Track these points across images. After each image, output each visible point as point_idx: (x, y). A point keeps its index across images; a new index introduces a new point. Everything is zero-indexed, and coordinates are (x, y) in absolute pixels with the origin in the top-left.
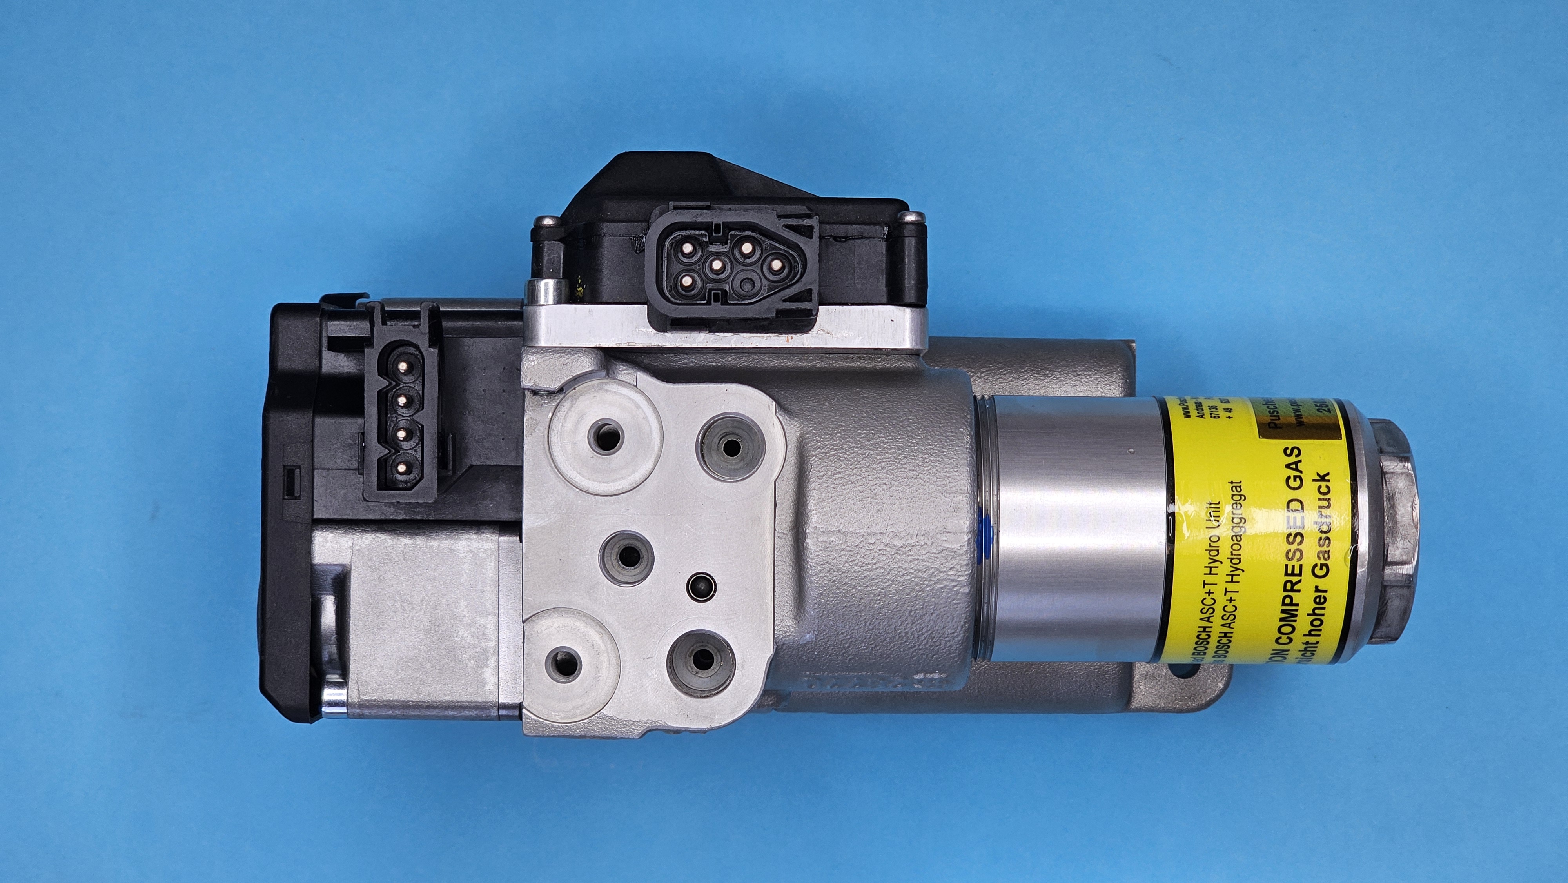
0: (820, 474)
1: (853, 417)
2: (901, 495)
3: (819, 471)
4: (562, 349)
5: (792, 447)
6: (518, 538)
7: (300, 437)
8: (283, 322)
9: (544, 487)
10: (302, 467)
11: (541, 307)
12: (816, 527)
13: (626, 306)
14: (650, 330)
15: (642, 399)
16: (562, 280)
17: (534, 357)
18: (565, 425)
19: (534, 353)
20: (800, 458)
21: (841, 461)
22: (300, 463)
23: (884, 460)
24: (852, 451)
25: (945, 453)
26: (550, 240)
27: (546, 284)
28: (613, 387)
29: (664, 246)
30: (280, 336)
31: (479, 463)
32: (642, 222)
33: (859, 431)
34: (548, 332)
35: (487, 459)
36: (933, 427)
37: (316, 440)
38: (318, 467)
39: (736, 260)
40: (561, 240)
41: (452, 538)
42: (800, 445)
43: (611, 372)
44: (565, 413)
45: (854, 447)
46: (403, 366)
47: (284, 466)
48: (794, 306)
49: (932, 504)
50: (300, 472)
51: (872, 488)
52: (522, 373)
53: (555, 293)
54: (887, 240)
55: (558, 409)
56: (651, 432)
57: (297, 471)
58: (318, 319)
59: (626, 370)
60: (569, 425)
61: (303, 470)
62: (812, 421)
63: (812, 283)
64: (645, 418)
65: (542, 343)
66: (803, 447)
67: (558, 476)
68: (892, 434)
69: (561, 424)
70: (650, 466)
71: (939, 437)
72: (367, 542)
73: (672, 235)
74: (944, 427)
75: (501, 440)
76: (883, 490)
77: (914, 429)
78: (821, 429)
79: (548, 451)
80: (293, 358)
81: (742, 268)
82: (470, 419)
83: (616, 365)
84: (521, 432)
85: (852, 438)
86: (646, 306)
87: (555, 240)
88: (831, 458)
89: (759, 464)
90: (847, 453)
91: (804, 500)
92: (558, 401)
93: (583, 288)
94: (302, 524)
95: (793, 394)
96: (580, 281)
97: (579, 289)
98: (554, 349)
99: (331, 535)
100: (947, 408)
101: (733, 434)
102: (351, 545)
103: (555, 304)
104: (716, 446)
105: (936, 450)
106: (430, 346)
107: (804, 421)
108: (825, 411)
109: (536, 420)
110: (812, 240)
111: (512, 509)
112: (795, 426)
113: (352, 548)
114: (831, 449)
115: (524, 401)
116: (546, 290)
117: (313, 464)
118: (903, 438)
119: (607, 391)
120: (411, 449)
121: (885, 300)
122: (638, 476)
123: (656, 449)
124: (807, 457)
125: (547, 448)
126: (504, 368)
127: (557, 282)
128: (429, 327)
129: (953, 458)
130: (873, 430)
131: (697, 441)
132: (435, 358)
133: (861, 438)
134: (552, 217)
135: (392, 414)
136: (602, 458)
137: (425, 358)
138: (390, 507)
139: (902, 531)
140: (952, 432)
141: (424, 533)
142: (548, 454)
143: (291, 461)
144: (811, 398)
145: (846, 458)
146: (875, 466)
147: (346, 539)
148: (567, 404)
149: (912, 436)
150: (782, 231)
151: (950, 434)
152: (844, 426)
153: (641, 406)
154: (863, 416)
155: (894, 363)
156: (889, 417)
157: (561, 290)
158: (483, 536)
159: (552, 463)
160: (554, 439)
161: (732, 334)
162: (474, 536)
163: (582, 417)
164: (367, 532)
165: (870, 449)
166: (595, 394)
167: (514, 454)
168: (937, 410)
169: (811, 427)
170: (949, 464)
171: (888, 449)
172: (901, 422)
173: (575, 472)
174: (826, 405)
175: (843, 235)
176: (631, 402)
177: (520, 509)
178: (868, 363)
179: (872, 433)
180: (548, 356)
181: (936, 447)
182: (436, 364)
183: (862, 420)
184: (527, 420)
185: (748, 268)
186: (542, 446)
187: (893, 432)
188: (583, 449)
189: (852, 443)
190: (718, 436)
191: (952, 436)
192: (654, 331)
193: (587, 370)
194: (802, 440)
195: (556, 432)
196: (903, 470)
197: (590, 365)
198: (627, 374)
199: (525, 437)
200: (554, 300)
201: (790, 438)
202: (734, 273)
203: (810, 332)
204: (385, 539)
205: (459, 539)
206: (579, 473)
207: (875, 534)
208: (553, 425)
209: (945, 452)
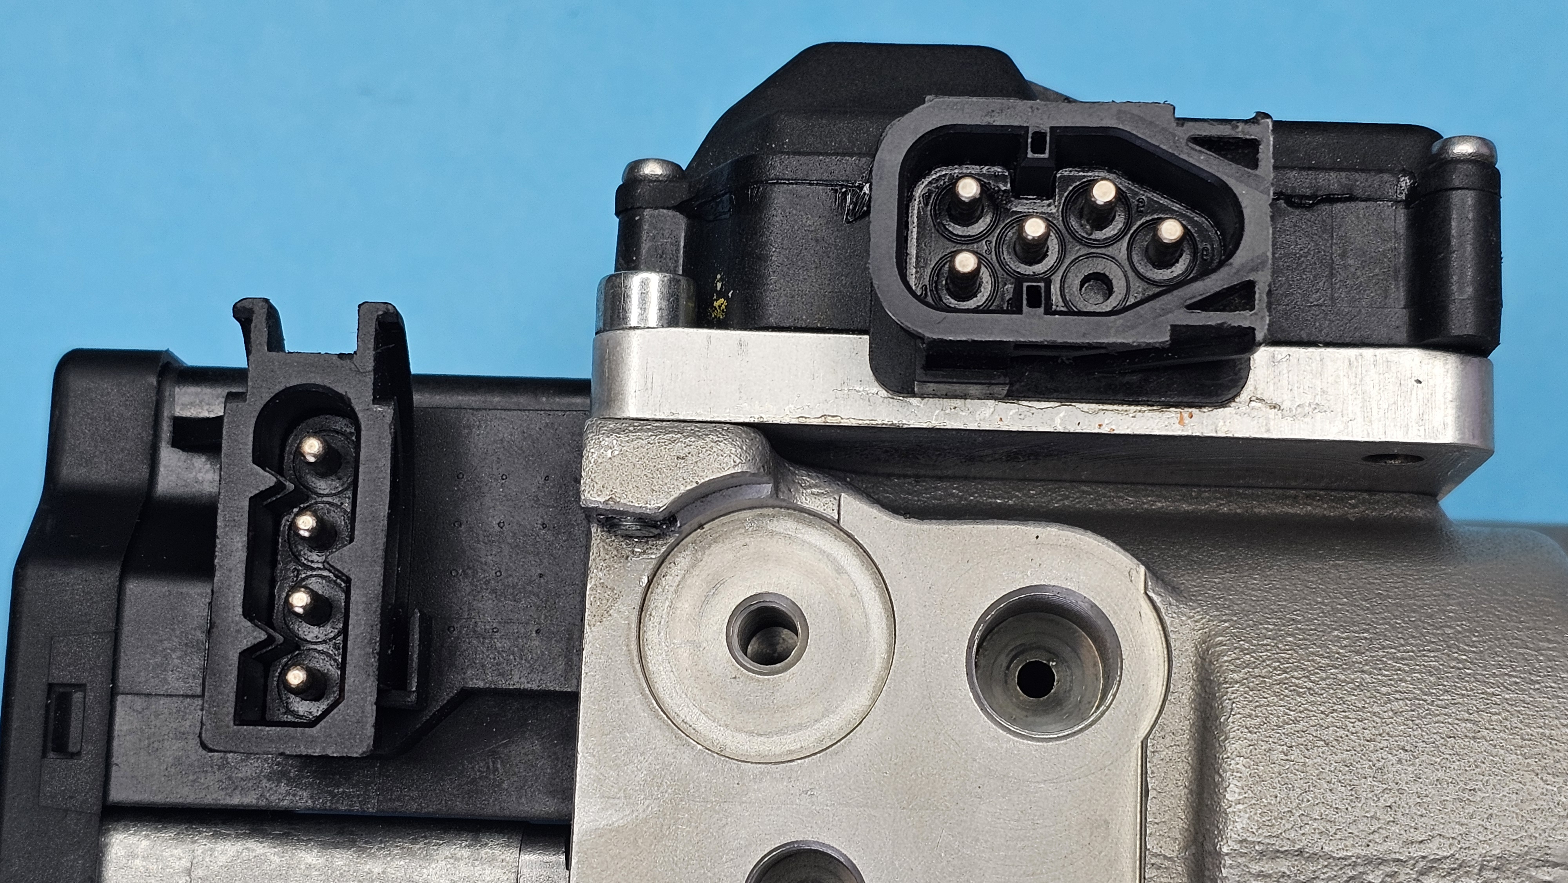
0: (1253, 722)
1: (1318, 603)
2: (1440, 774)
3: (1250, 716)
4: (676, 424)
5: (1185, 665)
6: (563, 858)
7: (89, 622)
8: (78, 383)
9: (625, 738)
10: (89, 687)
11: (632, 332)
12: (1245, 840)
13: (822, 335)
14: (875, 390)
15: (849, 554)
16: (681, 278)
17: (612, 440)
18: (679, 605)
19: (613, 431)
20: (1204, 687)
21: (1299, 694)
22: (85, 677)
23: (1397, 696)
24: (1324, 675)
25: (1537, 686)
26: (657, 208)
27: (644, 284)
28: (786, 525)
29: (911, 198)
30: (71, 411)
31: (481, 684)
32: (860, 155)
33: (1336, 633)
34: (647, 386)
35: (500, 674)
36: (1505, 628)
37: (127, 629)
38: (127, 691)
39: (1072, 234)
40: (679, 208)
41: (412, 854)
42: (1203, 659)
43: (782, 487)
44: (679, 578)
45: (1328, 665)
46: (312, 447)
47: (51, 686)
48: (1213, 318)
49: (1514, 796)
50: (85, 698)
51: (1374, 757)
52: (583, 474)
53: (664, 304)
54: (1407, 203)
55: (663, 569)
56: (867, 625)
57: (77, 696)
58: (153, 380)
59: (815, 486)
60: (686, 606)
61: (91, 696)
62: (1228, 608)
63: (1255, 269)
64: (855, 595)
65: (632, 408)
66: (1211, 663)
67: (657, 716)
68: (1412, 641)
69: (667, 603)
70: (862, 700)
71: (1521, 651)
72: (222, 860)
73: (929, 174)
74: (1529, 629)
75: (534, 634)
76: (1400, 761)
77: (1460, 632)
78: (1249, 626)
79: (636, 660)
80: (96, 460)
81: (1085, 251)
82: (465, 586)
83: (794, 474)
84: (579, 617)
85: (1319, 647)
86: (867, 337)
87: (668, 208)
88: (1276, 688)
89: (1108, 702)
90: (1313, 678)
91: (1217, 778)
92: (663, 549)
93: (727, 298)
94: (81, 813)
95: (1180, 556)
96: (719, 285)
97: (716, 304)
98: (658, 424)
99: (145, 843)
100: (1530, 592)
101: (1039, 648)
102: (189, 864)
103: (663, 326)
104: (1002, 673)
105: (1516, 677)
106: (375, 400)
107: (1210, 608)
108: (1253, 589)
109: (613, 590)
110: (1257, 172)
111: (552, 793)
112: (1190, 618)
113: (189, 872)
114: (1275, 669)
115: (588, 548)
116: (644, 295)
117: (114, 678)
118: (1438, 650)
119: (772, 533)
120: (324, 642)
121: (1403, 336)
122: (835, 723)
123: (878, 663)
124: (1220, 684)
125: (635, 653)
126: (547, 478)
127: (670, 281)
128: (377, 359)
129: (1558, 697)
130: (1367, 631)
131: (970, 648)
132: (387, 427)
133: (1342, 648)
134: (663, 162)
135: (287, 564)
136: (758, 680)
137: (363, 427)
138: (279, 782)
139: (1446, 858)
140: (1549, 641)
141: (352, 844)
142: (638, 666)
143: (62, 675)
144: (1220, 564)
145: (1310, 689)
146: (1376, 709)
147: (178, 852)
148: (682, 560)
149: (1458, 648)
150: (1186, 149)
151: (1546, 644)
152: (1300, 622)
153: (848, 569)
154: (1341, 602)
155: (1387, 508)
156: (1401, 606)
157: (677, 299)
158: (485, 852)
159: (645, 685)
160: (651, 634)
161: (1059, 404)
162: (466, 852)
163: (715, 586)
164: (225, 837)
165: (1363, 672)
166: (747, 540)
167: (561, 665)
168: (1505, 594)
169: (1225, 621)
170: (1548, 709)
171: (1405, 671)
172: (1431, 616)
173: (696, 710)
174: (1255, 579)
175: (1308, 192)
176: (826, 560)
177: (568, 794)
178: (1330, 507)
179: (1366, 638)
180: (643, 440)
181: (1514, 670)
182: (388, 441)
183: (1339, 611)
184: (592, 589)
185: (1098, 251)
186: (625, 648)
187: (1413, 637)
188: (716, 660)
189: (1322, 656)
190: (1007, 651)
191: (1549, 649)
192: (883, 393)
193: (732, 471)
194: (1208, 650)
195: (657, 619)
196: (1441, 718)
197: (738, 461)
198: (818, 494)
199: (586, 626)
200: (661, 318)
201: (1178, 644)
202: (1067, 262)
203: (1233, 404)
204: (265, 854)
205: (428, 857)
206: (705, 713)
207: (1383, 862)
208: (651, 605)
209: (1538, 682)
